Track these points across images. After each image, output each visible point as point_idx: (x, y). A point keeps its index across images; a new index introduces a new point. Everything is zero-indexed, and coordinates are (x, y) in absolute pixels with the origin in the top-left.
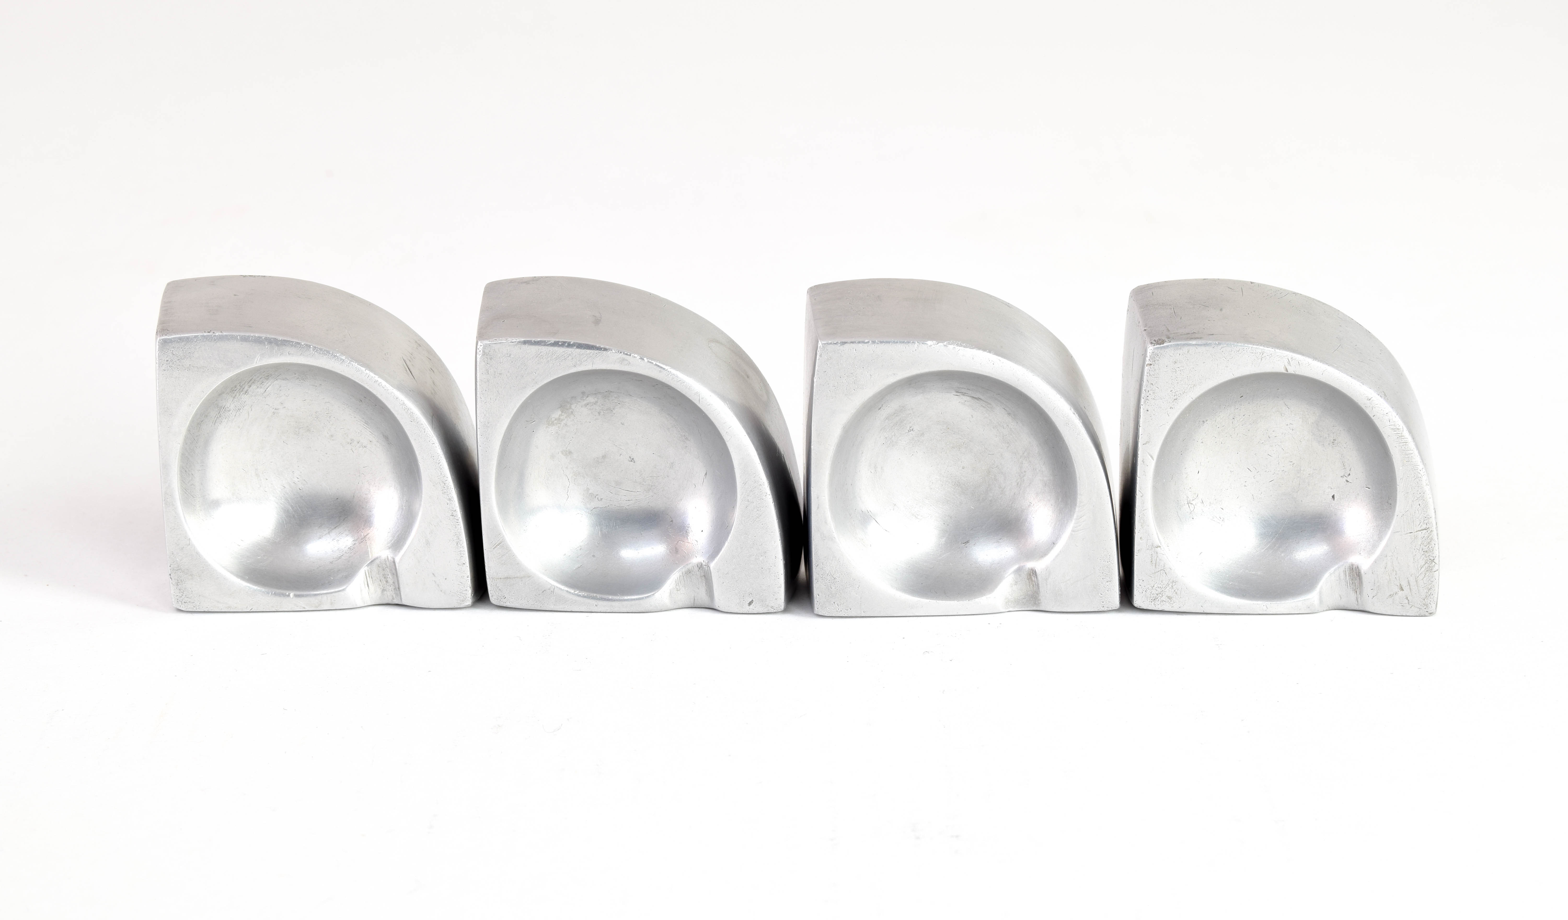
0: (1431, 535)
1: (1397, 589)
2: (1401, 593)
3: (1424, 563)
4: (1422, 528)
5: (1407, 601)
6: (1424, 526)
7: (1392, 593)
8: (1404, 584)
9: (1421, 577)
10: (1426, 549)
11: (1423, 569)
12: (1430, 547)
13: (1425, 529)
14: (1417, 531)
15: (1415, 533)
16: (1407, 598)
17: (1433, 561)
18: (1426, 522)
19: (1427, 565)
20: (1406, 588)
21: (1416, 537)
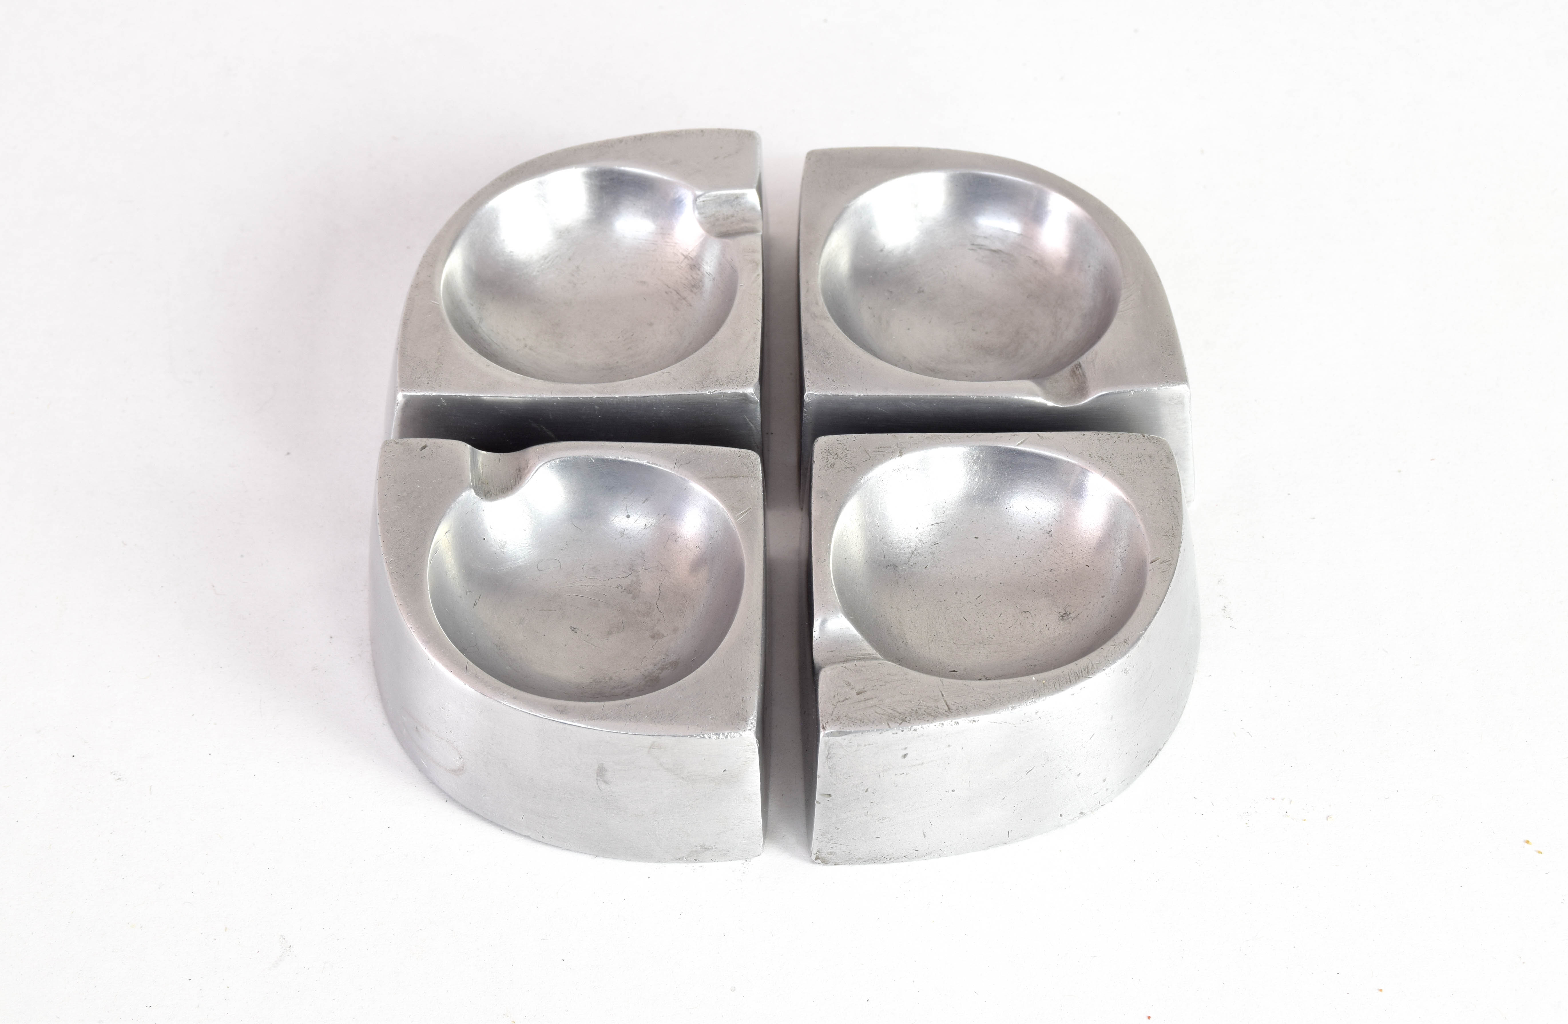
0: (941, 715)
1: (859, 687)
2: (854, 692)
3: (899, 711)
4: (951, 706)
5: (842, 699)
6: (954, 708)
7: (852, 684)
8: (867, 695)
9: (878, 710)
10: (920, 712)
11: (891, 711)
12: (924, 716)
13: (949, 709)
14: (945, 701)
15: (942, 700)
16: (847, 699)
17: (904, 720)
18: (961, 709)
19: (897, 715)
20: (861, 697)
21: (936, 701)
